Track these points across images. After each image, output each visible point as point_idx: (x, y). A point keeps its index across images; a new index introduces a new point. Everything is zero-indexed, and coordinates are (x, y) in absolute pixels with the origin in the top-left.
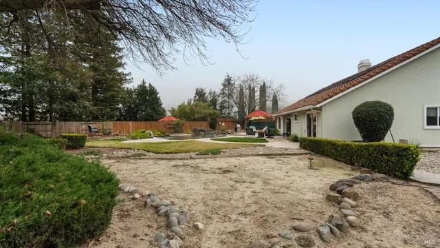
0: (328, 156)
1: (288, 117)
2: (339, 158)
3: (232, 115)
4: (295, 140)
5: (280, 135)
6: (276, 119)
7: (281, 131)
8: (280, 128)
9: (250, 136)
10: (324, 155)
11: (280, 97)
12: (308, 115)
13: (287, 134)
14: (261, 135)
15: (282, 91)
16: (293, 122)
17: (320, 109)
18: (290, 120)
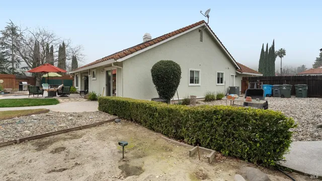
0: (138, 122)
1: (86, 75)
2: (155, 128)
3: (18, 70)
4: (94, 98)
5: (77, 93)
6: (73, 77)
7: (79, 89)
8: (77, 86)
9: (36, 96)
10: (132, 120)
11: (79, 57)
12: (107, 72)
13: (85, 92)
14: (52, 94)
15: (81, 52)
16: (91, 79)
17: (121, 64)
18: (87, 78)
